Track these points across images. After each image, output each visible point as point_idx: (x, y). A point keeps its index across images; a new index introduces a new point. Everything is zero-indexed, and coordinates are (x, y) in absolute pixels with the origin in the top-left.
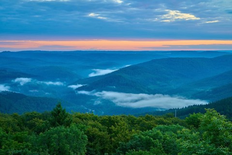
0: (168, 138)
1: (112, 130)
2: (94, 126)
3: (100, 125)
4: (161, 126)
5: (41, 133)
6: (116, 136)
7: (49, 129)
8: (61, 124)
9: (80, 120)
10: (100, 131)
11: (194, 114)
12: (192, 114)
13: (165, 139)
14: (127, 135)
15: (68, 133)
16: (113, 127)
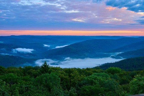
0: (102, 79)
1: (71, 75)
2: (62, 73)
3: (65, 73)
4: (95, 73)
5: (37, 77)
6: (74, 78)
7: (41, 75)
8: (47, 72)
9: (54, 70)
10: (65, 76)
11: (111, 67)
12: (110, 67)
13: (100, 80)
14: (79, 78)
15: (51, 77)
16: (72, 74)
